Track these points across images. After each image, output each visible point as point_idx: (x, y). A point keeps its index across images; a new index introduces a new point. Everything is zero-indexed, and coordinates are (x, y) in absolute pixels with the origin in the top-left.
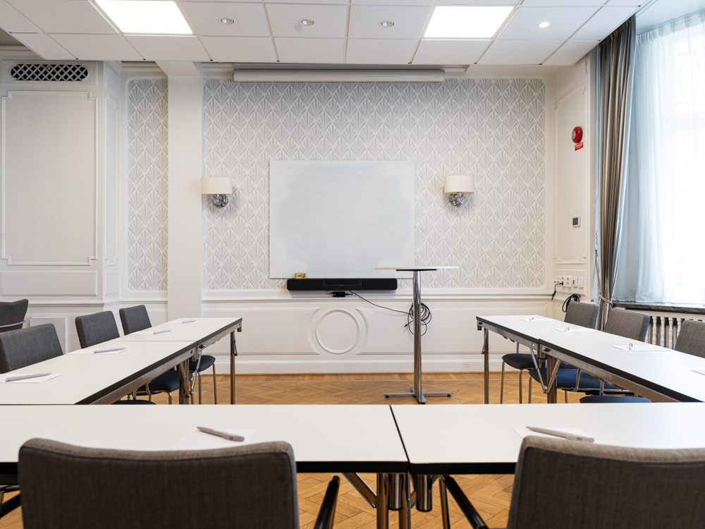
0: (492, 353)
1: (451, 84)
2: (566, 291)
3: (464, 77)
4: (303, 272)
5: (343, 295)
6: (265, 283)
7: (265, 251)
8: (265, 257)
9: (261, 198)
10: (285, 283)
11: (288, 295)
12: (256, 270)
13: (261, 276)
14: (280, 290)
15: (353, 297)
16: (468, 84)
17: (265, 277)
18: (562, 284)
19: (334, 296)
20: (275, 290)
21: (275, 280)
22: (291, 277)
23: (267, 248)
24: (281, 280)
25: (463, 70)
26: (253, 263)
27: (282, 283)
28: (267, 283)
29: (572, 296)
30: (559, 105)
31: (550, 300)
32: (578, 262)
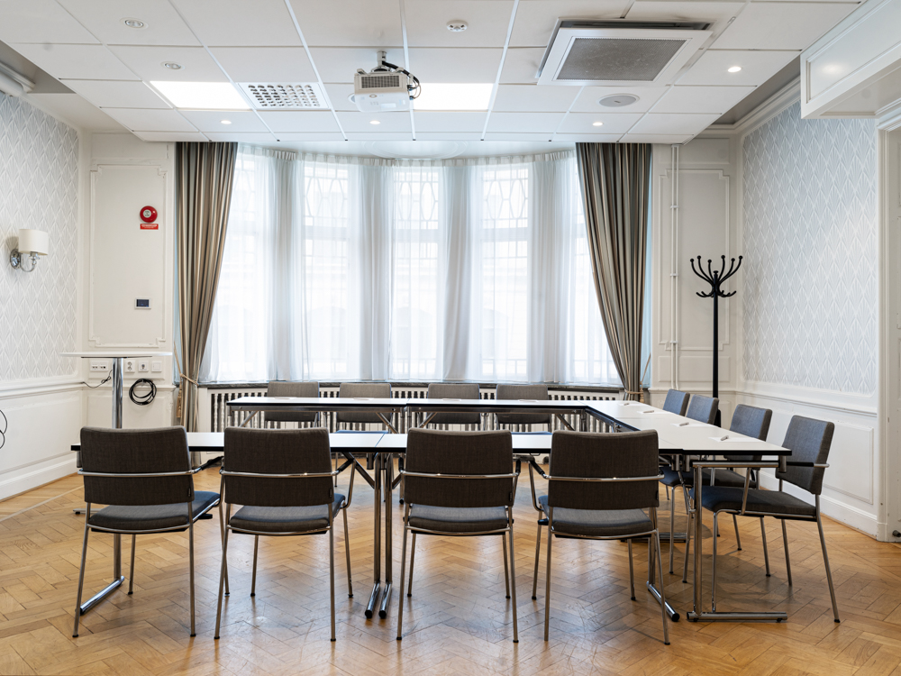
29: (137, 382)
30: (100, 170)
31: (83, 389)
32: (148, 345)
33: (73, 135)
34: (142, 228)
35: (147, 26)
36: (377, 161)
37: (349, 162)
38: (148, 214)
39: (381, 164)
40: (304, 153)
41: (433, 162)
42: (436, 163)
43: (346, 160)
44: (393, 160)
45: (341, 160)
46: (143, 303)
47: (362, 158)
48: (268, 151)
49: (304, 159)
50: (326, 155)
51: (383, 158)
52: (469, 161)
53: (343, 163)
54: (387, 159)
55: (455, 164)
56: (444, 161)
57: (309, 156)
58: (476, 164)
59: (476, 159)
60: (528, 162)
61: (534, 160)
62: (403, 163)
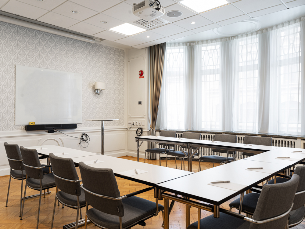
0: (105, 152)
1: (95, 45)
2: (135, 127)
3: (100, 43)
4: (34, 121)
5: (53, 132)
6: (12, 128)
7: (13, 111)
8: (12, 114)
9: (10, 83)
10: (23, 127)
11: (26, 133)
12: (7, 121)
13: (10, 124)
14: (21, 131)
15: (58, 133)
16: (101, 46)
17: (12, 124)
18: (134, 124)
19: (49, 133)
20: (18, 131)
21: (18, 126)
22: (27, 124)
23: (14, 109)
24: (22, 126)
25: (100, 40)
26: (5, 117)
27: (22, 127)
28: (13, 128)
29: (139, 129)
30: (130, 61)
31: (126, 130)
32: (141, 117)
33: (122, 51)
34: (140, 78)
35: (79, 12)
36: (227, 39)
37: (216, 42)
38: (141, 73)
39: (229, 39)
40: (198, 42)
41: (252, 33)
42: (253, 34)
43: (215, 41)
44: (234, 37)
45: (213, 41)
46: (140, 103)
47: (221, 39)
48: (184, 44)
49: (198, 44)
50: (207, 41)
51: (230, 37)
52: (268, 29)
53: (214, 42)
54: (231, 37)
55: (262, 32)
56: (257, 32)
57: (200, 42)
58: (272, 29)
59: (271, 27)
60: (298, 22)
61: (300, 20)
62: (239, 37)
